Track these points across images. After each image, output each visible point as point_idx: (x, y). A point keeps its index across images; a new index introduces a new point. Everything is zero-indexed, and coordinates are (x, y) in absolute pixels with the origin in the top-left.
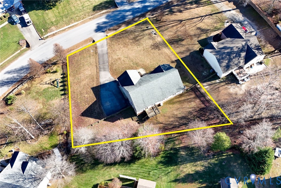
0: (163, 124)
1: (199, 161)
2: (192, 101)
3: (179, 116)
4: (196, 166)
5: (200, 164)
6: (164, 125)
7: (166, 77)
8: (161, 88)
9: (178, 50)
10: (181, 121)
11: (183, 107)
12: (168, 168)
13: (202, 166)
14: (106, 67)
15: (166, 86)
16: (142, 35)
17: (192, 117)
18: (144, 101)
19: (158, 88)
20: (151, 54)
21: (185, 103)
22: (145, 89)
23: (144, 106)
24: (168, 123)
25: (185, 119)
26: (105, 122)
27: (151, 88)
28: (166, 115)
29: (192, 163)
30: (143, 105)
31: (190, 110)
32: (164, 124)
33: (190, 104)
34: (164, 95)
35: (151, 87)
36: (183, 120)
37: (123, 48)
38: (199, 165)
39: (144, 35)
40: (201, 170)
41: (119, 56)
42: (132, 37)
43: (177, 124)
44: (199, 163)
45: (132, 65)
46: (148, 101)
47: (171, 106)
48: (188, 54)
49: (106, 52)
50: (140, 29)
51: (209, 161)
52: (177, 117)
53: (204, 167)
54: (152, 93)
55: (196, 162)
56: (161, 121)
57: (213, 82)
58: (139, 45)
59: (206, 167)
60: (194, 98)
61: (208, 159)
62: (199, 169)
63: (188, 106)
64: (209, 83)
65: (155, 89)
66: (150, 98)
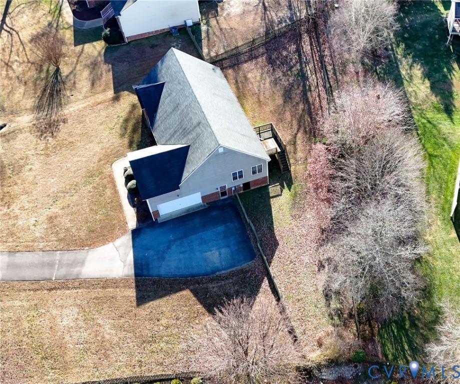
0: (296, 134)
1: (399, 71)
3: (280, 101)
4: (411, 77)
5: (407, 70)
6: (302, 131)
13: (413, 68)
14: (69, 257)
20: (71, 140)
24: (295, 123)
25: (290, 92)
29: (405, 82)
33: (251, 80)
36: (293, 95)
37: (12, 207)
38: (409, 72)
40: (423, 69)
43: (301, 107)
44: (403, 72)
45: (89, 187)
51: (399, 57)
53: (415, 65)
55: (403, 77)
59: (414, 61)
61: (396, 58)
62: (418, 71)
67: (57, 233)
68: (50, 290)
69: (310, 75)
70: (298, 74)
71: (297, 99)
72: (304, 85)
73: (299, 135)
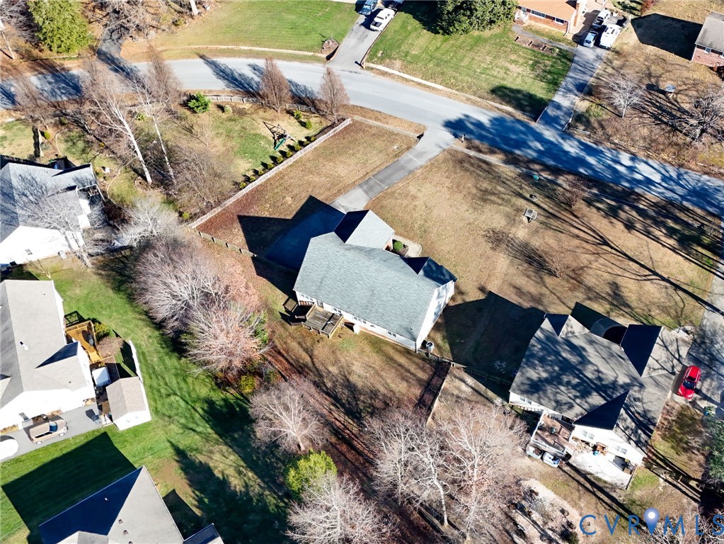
0: (312, 359)
1: (256, 474)
2: (407, 381)
3: (353, 379)
4: (240, 473)
5: (249, 479)
6: (310, 364)
7: (401, 281)
8: (375, 292)
9: (522, 281)
10: (340, 390)
11: (383, 373)
12: (202, 423)
13: (244, 485)
14: (377, 189)
15: (384, 298)
16: (503, 199)
17: (364, 402)
18: (321, 282)
19: (368, 285)
20: (470, 242)
21: (393, 371)
22: (343, 262)
23: (315, 292)
24: (321, 368)
25: (352, 392)
26: (250, 262)
27: (356, 273)
28: (338, 352)
29: (242, 463)
30: (314, 288)
31: (382, 389)
32: (313, 362)
33: (398, 380)
34: (368, 311)
35: (357, 271)
36: (346, 392)
37: (446, 189)
38: (245, 478)
39: (509, 201)
40: (232, 488)
41: (419, 194)
42: (485, 185)
43: (329, 385)
44: (250, 474)
46: (329, 292)
47: (368, 349)
48: (526, 305)
49: (412, 169)
50: (516, 187)
51: (267, 492)
52: (346, 377)
53: (243, 489)
54: (349, 284)
55: (249, 469)
56: (316, 352)
57: (490, 394)
58: (475, 209)
59: (247, 493)
60: (419, 381)
61: (270, 489)
62: (236, 483)
63: (389, 381)
64: (482, 388)
65: (361, 282)
66: (339, 289)
67: (399, 194)
68: (367, 173)
69: (346, 418)
70: (360, 414)
71: (339, 389)
72: (343, 405)
73: (308, 359)
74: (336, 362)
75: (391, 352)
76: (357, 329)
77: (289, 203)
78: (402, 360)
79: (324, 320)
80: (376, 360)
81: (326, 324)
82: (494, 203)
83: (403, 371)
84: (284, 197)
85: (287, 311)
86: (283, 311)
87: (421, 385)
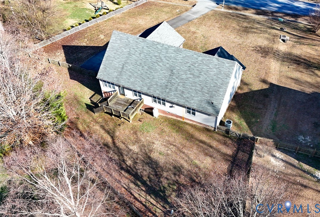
0: (113, 140)
2: (211, 156)
3: (155, 156)
6: (111, 145)
7: (200, 58)
8: (174, 71)
10: (141, 167)
11: (184, 150)
15: (184, 77)
17: (168, 179)
18: (123, 68)
19: (168, 66)
21: (195, 148)
22: (143, 48)
23: (116, 78)
24: (122, 146)
25: (153, 169)
27: (155, 56)
28: (139, 134)
30: (116, 74)
31: (185, 165)
32: (114, 143)
33: (202, 157)
34: (167, 90)
35: (156, 54)
36: (147, 168)
43: (129, 162)
46: (130, 76)
47: (167, 129)
52: (146, 154)
54: (149, 67)
56: (117, 134)
60: (224, 155)
63: (192, 157)
65: (161, 64)
66: (139, 72)
69: (149, 198)
70: (164, 192)
71: (139, 167)
72: (144, 183)
73: (109, 140)
74: (137, 141)
75: (191, 130)
76: (156, 113)
77: (102, 38)
78: (203, 137)
79: (125, 105)
80: (177, 138)
81: (127, 108)
82: (255, 33)
83: (205, 146)
84: (98, 35)
85: (92, 102)
86: (89, 102)
87: (226, 160)
